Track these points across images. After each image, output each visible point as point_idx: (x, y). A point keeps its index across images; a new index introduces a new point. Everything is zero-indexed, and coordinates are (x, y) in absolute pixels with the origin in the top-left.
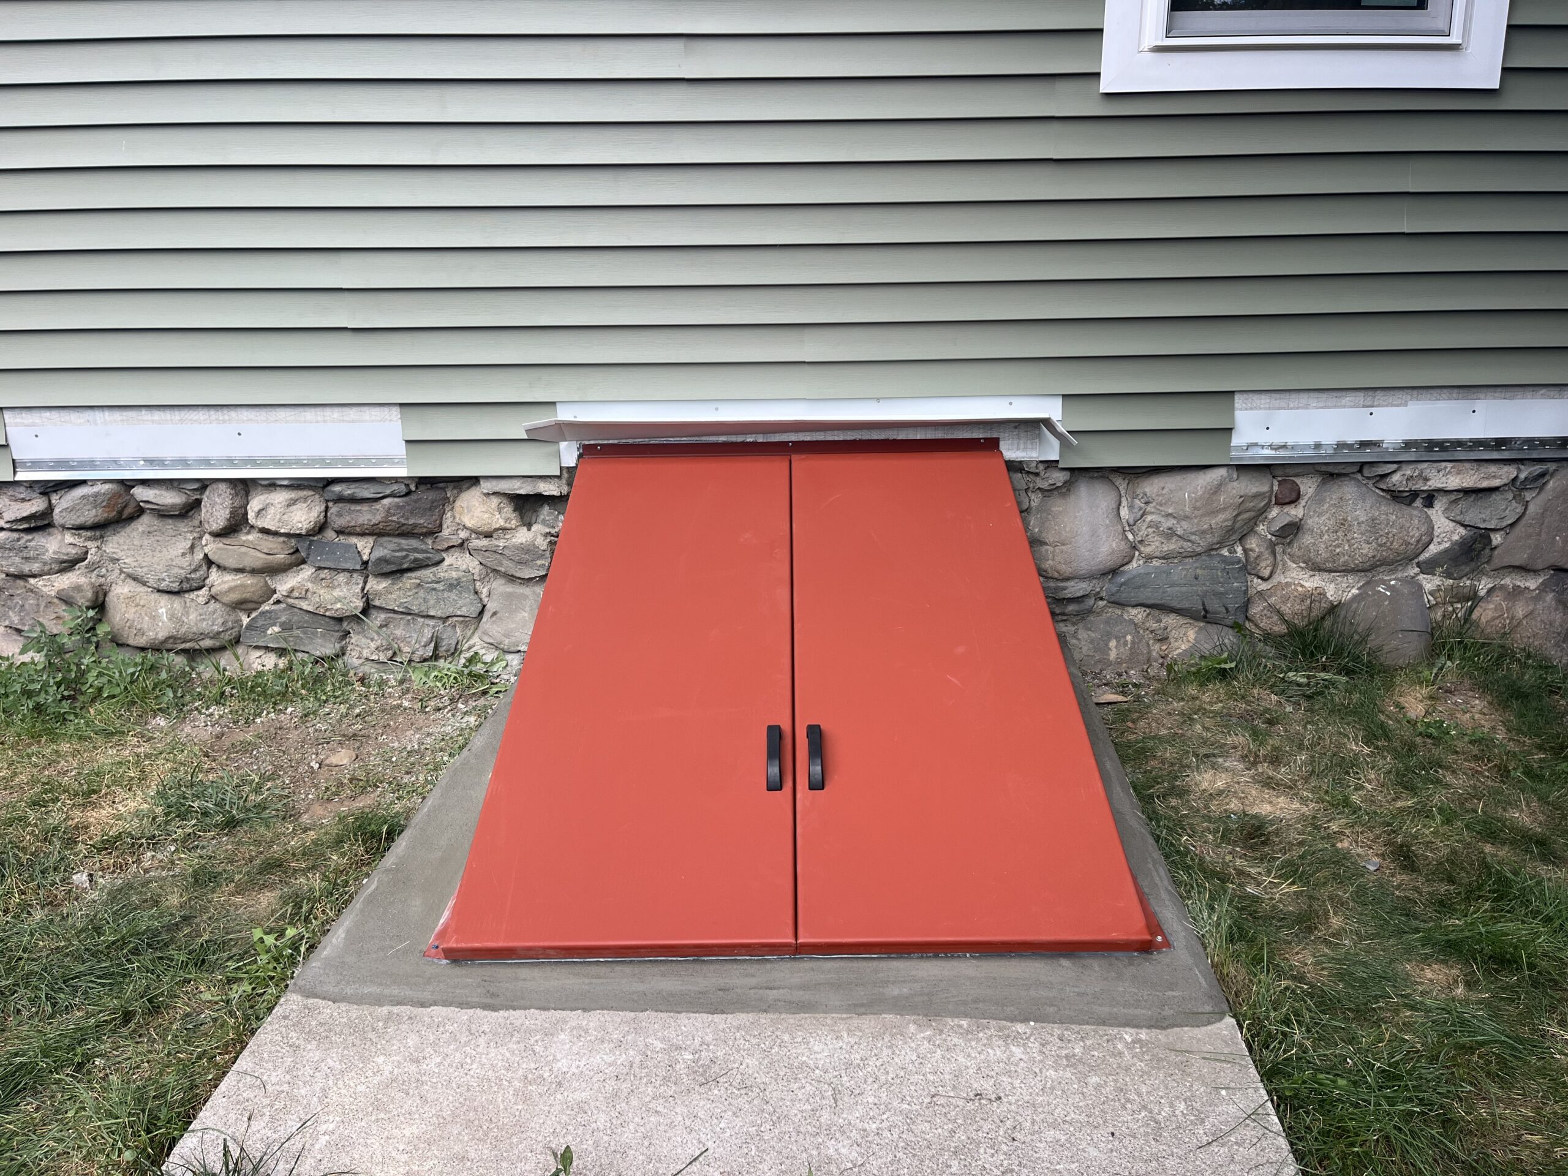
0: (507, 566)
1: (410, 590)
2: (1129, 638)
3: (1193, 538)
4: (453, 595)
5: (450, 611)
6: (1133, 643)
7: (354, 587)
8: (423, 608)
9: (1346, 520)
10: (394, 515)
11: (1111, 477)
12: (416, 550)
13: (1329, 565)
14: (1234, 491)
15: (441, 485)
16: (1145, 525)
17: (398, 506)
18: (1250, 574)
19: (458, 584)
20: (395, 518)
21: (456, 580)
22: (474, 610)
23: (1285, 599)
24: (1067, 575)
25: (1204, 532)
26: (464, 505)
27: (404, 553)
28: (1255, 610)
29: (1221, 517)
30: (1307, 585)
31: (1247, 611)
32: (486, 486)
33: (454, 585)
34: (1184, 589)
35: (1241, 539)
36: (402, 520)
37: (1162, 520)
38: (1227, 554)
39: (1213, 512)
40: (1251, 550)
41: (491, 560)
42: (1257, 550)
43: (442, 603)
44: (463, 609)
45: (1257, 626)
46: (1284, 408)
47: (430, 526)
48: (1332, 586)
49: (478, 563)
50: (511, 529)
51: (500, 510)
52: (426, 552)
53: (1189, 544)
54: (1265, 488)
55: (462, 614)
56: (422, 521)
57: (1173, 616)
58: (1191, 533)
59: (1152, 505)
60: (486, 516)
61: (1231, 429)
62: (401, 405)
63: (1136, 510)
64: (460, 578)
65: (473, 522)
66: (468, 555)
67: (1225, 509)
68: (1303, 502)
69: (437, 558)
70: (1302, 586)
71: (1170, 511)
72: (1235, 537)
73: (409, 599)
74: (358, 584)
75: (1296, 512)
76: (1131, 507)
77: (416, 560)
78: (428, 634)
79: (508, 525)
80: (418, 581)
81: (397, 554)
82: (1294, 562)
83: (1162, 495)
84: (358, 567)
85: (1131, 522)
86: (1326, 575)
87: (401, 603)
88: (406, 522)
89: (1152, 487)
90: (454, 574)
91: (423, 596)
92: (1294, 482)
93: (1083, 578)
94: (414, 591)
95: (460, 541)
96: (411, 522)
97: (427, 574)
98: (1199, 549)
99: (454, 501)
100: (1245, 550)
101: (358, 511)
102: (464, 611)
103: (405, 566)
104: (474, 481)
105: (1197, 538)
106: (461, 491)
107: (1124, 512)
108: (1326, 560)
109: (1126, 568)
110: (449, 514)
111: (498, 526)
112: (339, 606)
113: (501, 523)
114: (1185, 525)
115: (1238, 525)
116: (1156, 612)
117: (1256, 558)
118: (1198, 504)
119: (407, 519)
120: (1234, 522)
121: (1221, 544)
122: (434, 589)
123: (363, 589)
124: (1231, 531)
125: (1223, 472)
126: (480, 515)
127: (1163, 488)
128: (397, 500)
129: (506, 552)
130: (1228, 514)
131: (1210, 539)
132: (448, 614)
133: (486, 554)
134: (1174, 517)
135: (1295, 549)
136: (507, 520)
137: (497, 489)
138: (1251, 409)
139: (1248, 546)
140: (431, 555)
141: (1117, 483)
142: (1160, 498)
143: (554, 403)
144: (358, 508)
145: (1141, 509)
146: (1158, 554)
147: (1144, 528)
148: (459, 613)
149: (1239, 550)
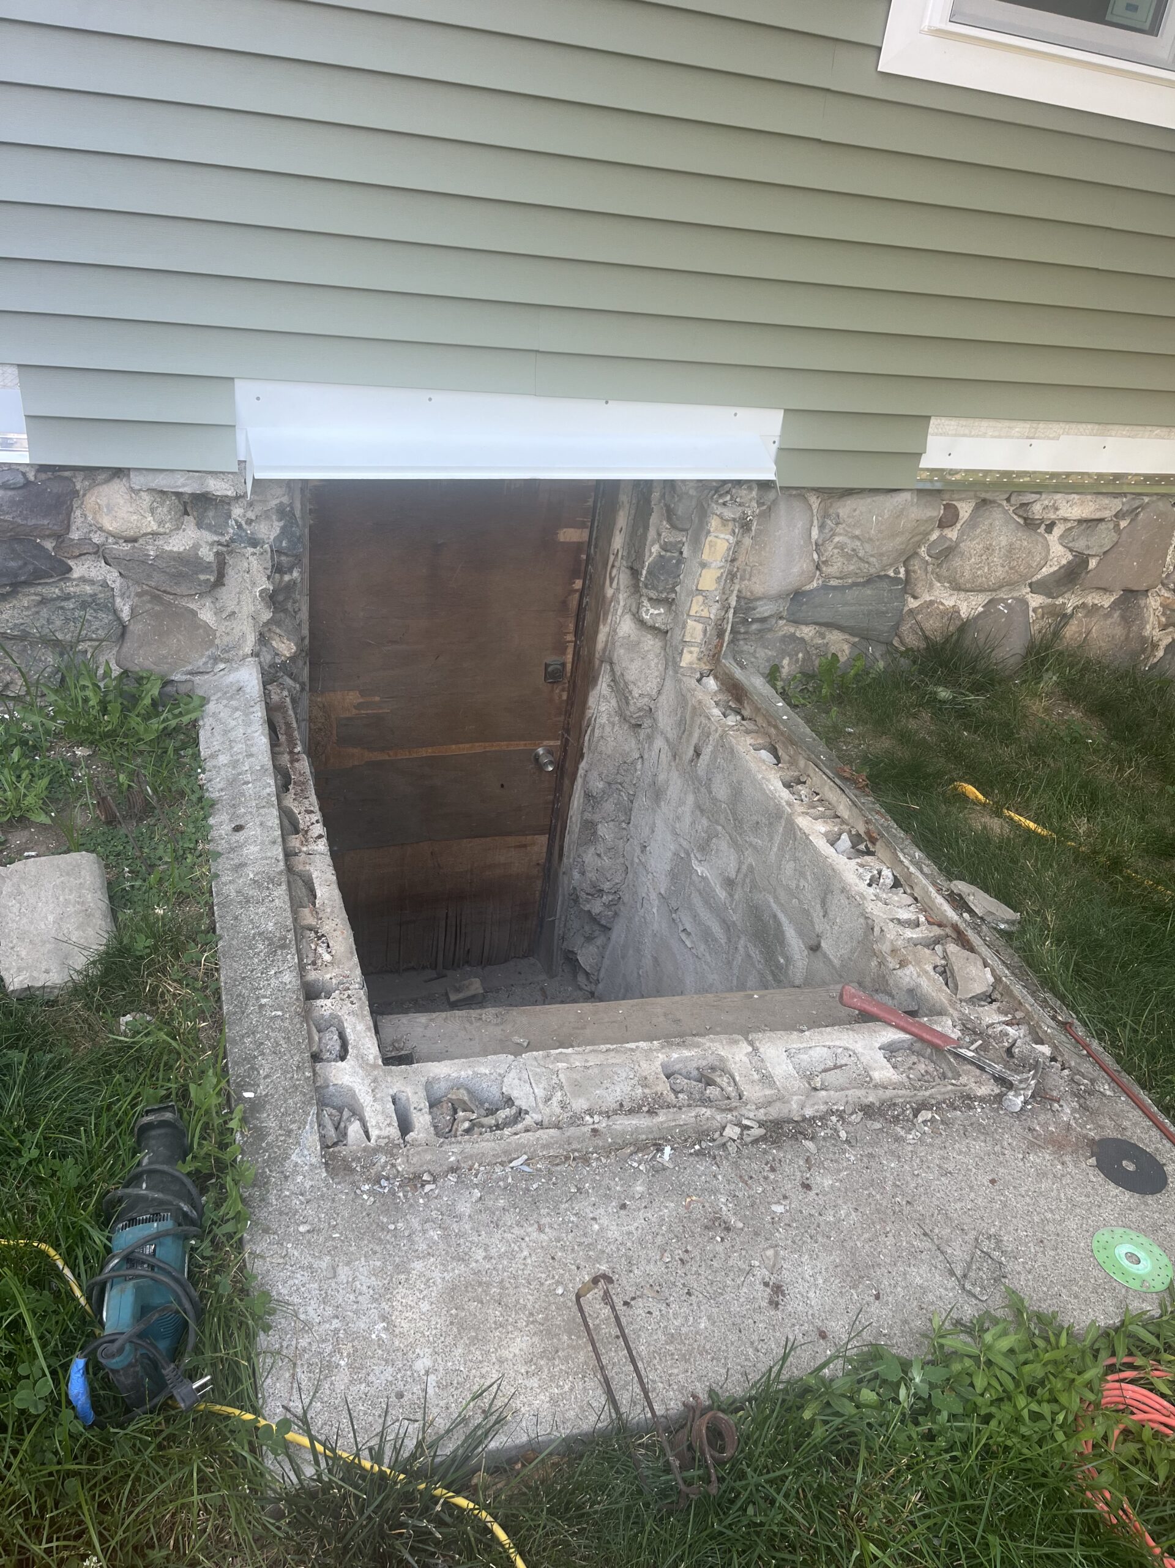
0: (159, 579)
2: (800, 655)
3: (871, 559)
4: (86, 615)
5: (84, 635)
6: (805, 660)
8: (45, 632)
10: (8, 513)
11: (807, 495)
13: (968, 586)
14: (913, 516)
15: (67, 474)
17: (13, 502)
18: (906, 593)
19: (94, 601)
20: (8, 517)
21: (91, 596)
22: (113, 632)
23: (930, 615)
25: (882, 555)
26: (103, 502)
27: (22, 563)
28: (905, 628)
30: (946, 603)
32: (137, 481)
34: (854, 608)
35: (906, 561)
36: (19, 521)
37: (848, 541)
38: (892, 574)
40: (914, 572)
41: (137, 572)
42: (917, 572)
43: (71, 624)
44: (101, 631)
46: (964, 435)
48: (965, 604)
49: (117, 574)
50: (165, 533)
51: (152, 511)
53: (866, 566)
55: (98, 637)
58: (872, 556)
61: (921, 454)
62: (19, 365)
63: (827, 531)
64: (96, 594)
66: (103, 564)
68: (958, 525)
69: (64, 568)
70: (942, 604)
73: (27, 620)
75: (952, 534)
76: (822, 527)
77: (36, 571)
80: (38, 598)
81: (11, 564)
82: (939, 581)
83: (853, 517)
85: (820, 542)
86: (962, 595)
87: (15, 625)
88: (24, 522)
90: (88, 589)
93: (771, 599)
94: (34, 610)
95: (94, 547)
97: (51, 588)
98: (872, 571)
99: (84, 495)
100: (907, 572)
102: (102, 634)
103: (21, 578)
104: (118, 473)
105: (874, 560)
106: (94, 484)
107: (815, 533)
108: (968, 581)
109: (807, 587)
110: (78, 513)
111: (149, 530)
113: (154, 527)
115: (907, 548)
116: (823, 629)
117: (914, 579)
118: (883, 527)
119: (26, 519)
120: (906, 545)
121: (891, 565)
122: (62, 608)
124: (901, 553)
126: (125, 516)
127: (855, 510)
128: (10, 493)
129: (156, 561)
130: (905, 538)
131: (884, 561)
132: (79, 638)
133: (131, 564)
134: (859, 539)
135: (944, 572)
136: (161, 523)
137: (153, 485)
138: (941, 434)
139: (911, 568)
140: (55, 565)
143: (232, 379)
146: (838, 575)
148: (95, 637)
149: (902, 570)
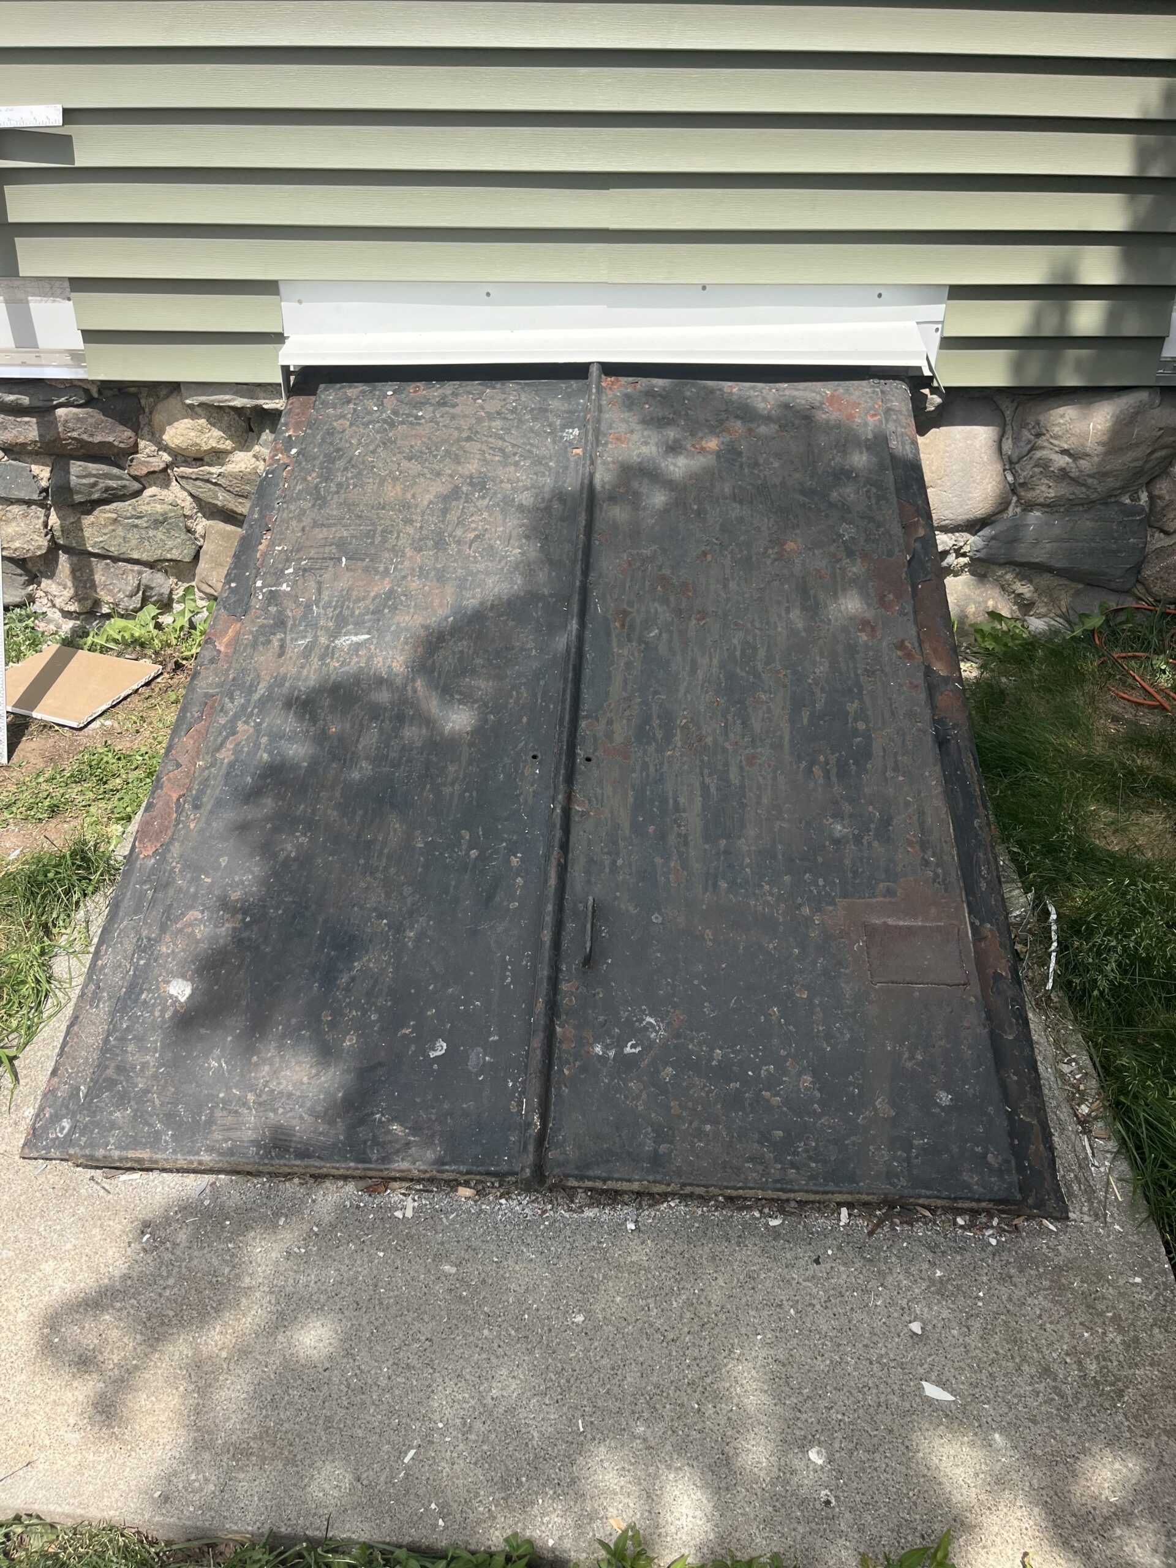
1: (105, 526)
2: (991, 603)
7: (35, 521)
8: (123, 550)
11: (997, 398)
15: (132, 390)
16: (1032, 463)
17: (78, 419)
18: (1151, 527)
20: (75, 434)
21: (162, 515)
22: (186, 555)
25: (1106, 474)
26: (164, 417)
27: (92, 480)
31: (1139, 572)
32: (189, 397)
33: (159, 522)
34: (1067, 545)
38: (1128, 501)
39: (1122, 449)
40: (1160, 497)
41: (204, 491)
43: (147, 543)
44: (174, 551)
45: (1148, 591)
51: (210, 427)
52: (120, 478)
53: (1084, 489)
55: (174, 557)
57: (1048, 576)
59: (1044, 438)
60: (194, 434)
62: (70, 279)
63: (1022, 444)
64: (166, 513)
65: (178, 442)
67: (1137, 445)
69: (136, 486)
71: (1066, 447)
72: (1144, 479)
73: (106, 537)
74: (38, 518)
76: (1016, 440)
77: (107, 489)
78: (132, 582)
79: (222, 447)
80: (114, 516)
81: (84, 481)
83: (1060, 425)
84: (35, 497)
87: (96, 543)
88: (90, 439)
89: (1047, 414)
90: (159, 508)
91: (122, 534)
94: (111, 528)
95: (162, 466)
96: (98, 439)
97: (124, 507)
98: (1094, 496)
99: (151, 413)
100: (1152, 498)
102: (175, 554)
103: (96, 496)
104: (175, 388)
105: (1095, 482)
106: (159, 399)
109: (998, 516)
110: (146, 430)
112: (17, 544)
114: (1083, 465)
116: (1027, 572)
117: (1163, 508)
118: (1104, 438)
121: (1123, 490)
122: (136, 526)
123: (46, 525)
125: (1144, 395)
126: (184, 433)
127: (1062, 416)
129: (221, 481)
131: (1111, 482)
133: (198, 483)
137: (204, 400)
139: (1156, 492)
140: (127, 483)
141: (1003, 407)
142: (1057, 429)
143: (275, 283)
144: (27, 419)
145: (1029, 442)
147: (1029, 467)
148: (169, 556)
149: (1144, 497)
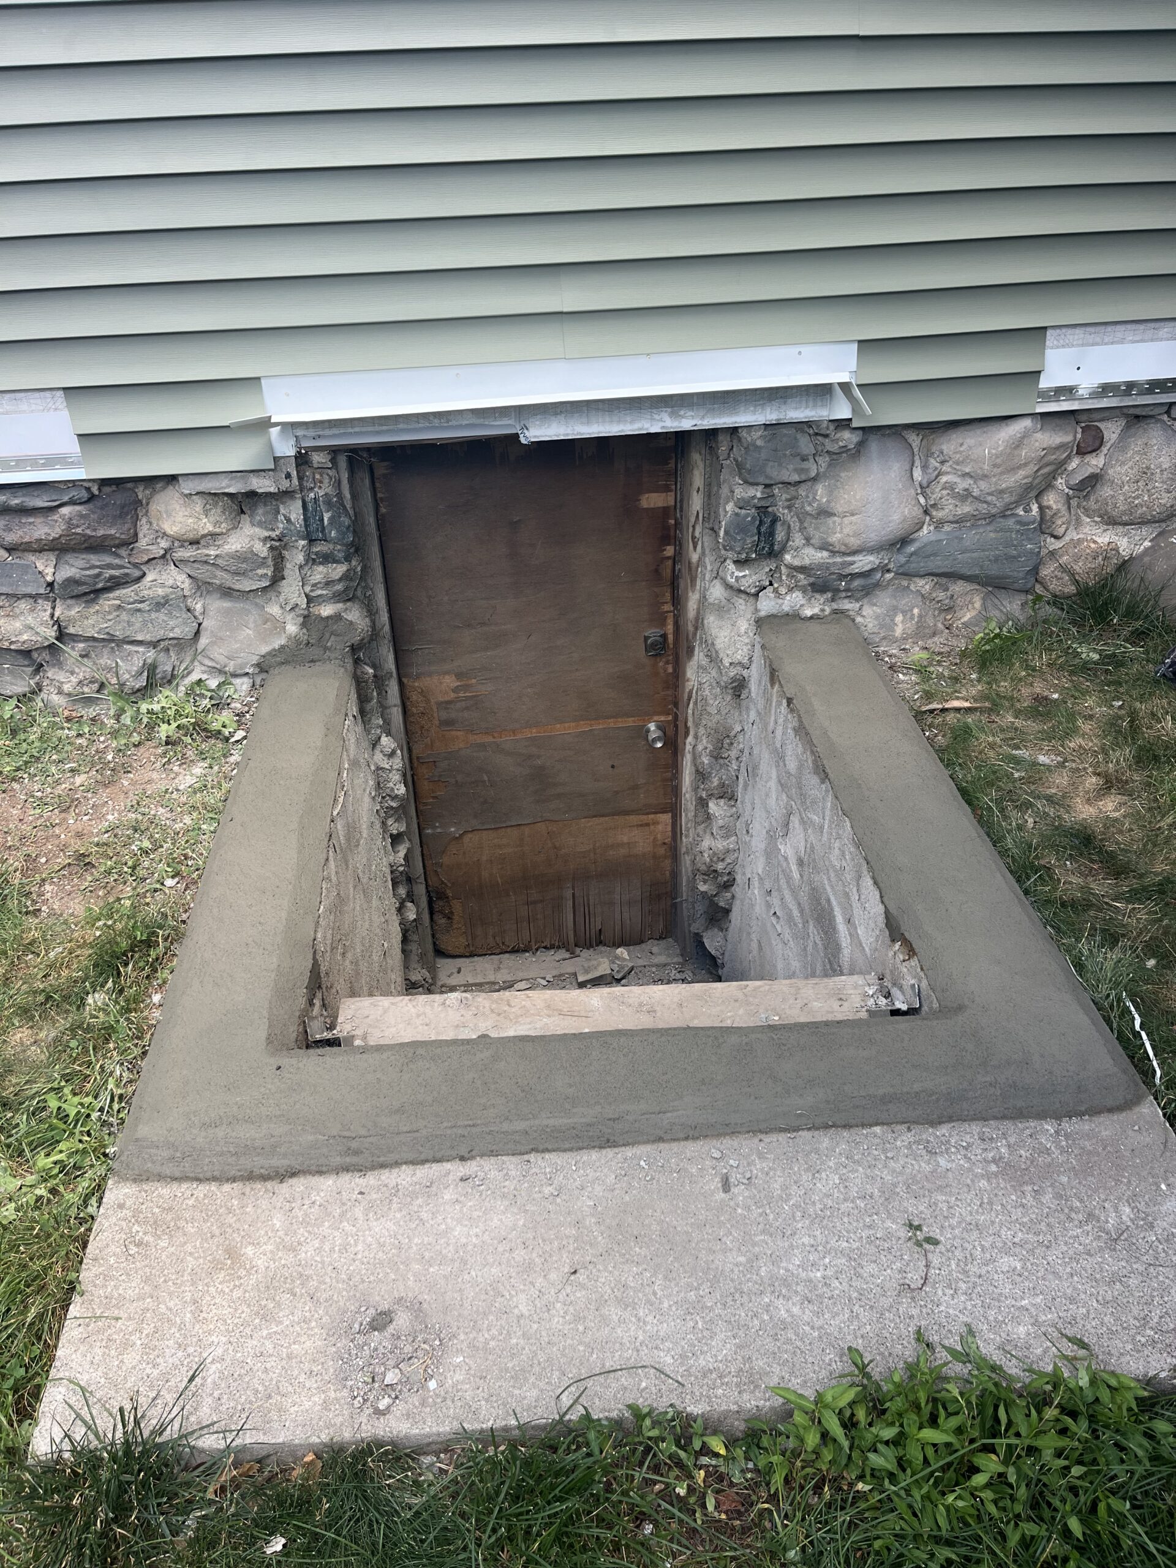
0: (221, 578)
1: (109, 613)
2: (916, 611)
3: (989, 498)
4: (161, 616)
5: (160, 634)
6: (920, 616)
7: (42, 614)
8: (128, 633)
9: (1148, 468)
10: (78, 526)
11: (905, 433)
12: (110, 566)
13: (1125, 518)
14: (1037, 444)
15: (129, 485)
16: (940, 487)
17: (81, 516)
18: (1043, 533)
19: (167, 602)
20: (79, 530)
21: (163, 597)
22: (187, 631)
23: (1077, 558)
24: (855, 548)
25: (1002, 492)
26: (162, 508)
27: (97, 571)
28: (1046, 571)
29: (1022, 473)
30: (1099, 540)
31: (1037, 573)
32: (187, 487)
33: (160, 604)
34: (975, 555)
35: (1038, 497)
36: (88, 532)
37: (957, 480)
38: (1022, 513)
39: (1013, 469)
40: (1049, 507)
41: (202, 572)
42: (1054, 507)
43: (150, 625)
44: (176, 630)
45: (1046, 588)
46: (1097, 344)
47: (123, 537)
48: (1126, 539)
49: (184, 576)
50: (222, 534)
51: (206, 513)
52: (122, 567)
53: (985, 506)
54: (1068, 438)
55: (175, 635)
56: (113, 532)
57: (960, 582)
58: (988, 494)
59: (948, 464)
60: (191, 520)
61: (1039, 372)
62: (64, 389)
63: (930, 471)
64: (167, 596)
65: (175, 529)
66: (173, 567)
67: (1026, 464)
68: (1105, 450)
69: (137, 573)
70: (1095, 542)
71: (967, 470)
72: (1033, 494)
73: (111, 623)
74: (45, 610)
75: (1096, 462)
76: (925, 467)
77: (112, 577)
78: (137, 663)
79: (218, 530)
80: (118, 602)
81: (88, 573)
82: (1088, 516)
83: (960, 452)
84: (42, 591)
85: (925, 484)
86: (1120, 529)
87: (101, 629)
88: (94, 534)
89: (951, 445)
90: (160, 592)
91: (126, 618)
92: (1098, 428)
93: (871, 550)
94: (115, 614)
95: (162, 552)
96: (100, 533)
97: (127, 592)
98: (994, 511)
99: (148, 504)
100: (1041, 508)
101: (30, 523)
102: (177, 633)
103: (100, 585)
104: (172, 479)
105: (994, 498)
106: (154, 492)
107: (918, 474)
108: (1124, 513)
109: (916, 535)
110: (144, 520)
111: (206, 531)
112: (25, 637)
113: (210, 528)
114: (983, 485)
115: (1037, 481)
116: (944, 580)
117: (1052, 517)
118: (998, 461)
119: (95, 530)
120: (1034, 479)
121: (1017, 503)
122: (139, 610)
123: (52, 616)
124: (1029, 488)
125: (1027, 423)
126: (182, 520)
127: (962, 445)
128: (78, 508)
129: (219, 562)
130: (1031, 469)
131: (1007, 498)
132: (158, 638)
133: (196, 565)
134: (971, 477)
135: (1092, 504)
136: (216, 524)
137: (201, 488)
138: (1063, 346)
139: (1045, 503)
140: (126, 571)
141: (910, 441)
142: (958, 456)
143: (259, 378)
144: (31, 520)
145: (936, 468)
146: (951, 518)
147: (937, 490)
148: (171, 635)
149: (1035, 508)
